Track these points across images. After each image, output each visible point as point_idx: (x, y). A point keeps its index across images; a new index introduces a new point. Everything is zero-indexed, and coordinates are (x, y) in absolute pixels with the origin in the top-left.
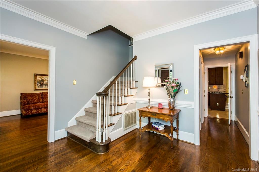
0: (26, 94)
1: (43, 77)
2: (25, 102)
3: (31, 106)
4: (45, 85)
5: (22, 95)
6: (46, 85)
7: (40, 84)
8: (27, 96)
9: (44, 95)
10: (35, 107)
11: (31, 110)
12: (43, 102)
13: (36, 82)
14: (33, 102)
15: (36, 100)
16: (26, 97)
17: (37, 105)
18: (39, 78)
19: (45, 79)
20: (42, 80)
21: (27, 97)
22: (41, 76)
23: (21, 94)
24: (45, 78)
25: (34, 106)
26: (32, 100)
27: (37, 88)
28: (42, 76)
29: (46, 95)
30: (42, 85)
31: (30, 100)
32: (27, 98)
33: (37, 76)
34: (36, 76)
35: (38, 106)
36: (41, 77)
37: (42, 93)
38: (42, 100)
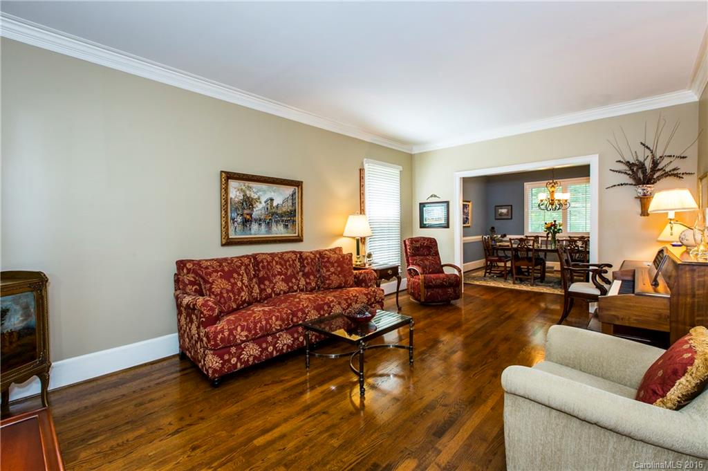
0: (198, 263)
1: (249, 188)
2: (212, 309)
3: (239, 329)
4: (256, 220)
5: (185, 271)
6: (260, 220)
7: (239, 219)
8: (210, 274)
9: (263, 267)
10: (255, 329)
11: (238, 346)
12: (263, 296)
13: (227, 208)
14: (235, 301)
15: (243, 294)
16: (206, 282)
17: (261, 322)
18: (236, 191)
19: (256, 197)
20: (248, 198)
21: (210, 280)
22: (242, 182)
23: (181, 264)
24: (256, 193)
25: (252, 325)
26: (231, 294)
27: (232, 235)
28: (247, 183)
29: (269, 263)
30: (246, 222)
31: (225, 295)
32: (212, 284)
33: (229, 180)
34: (227, 183)
35: (264, 323)
36: (244, 188)
37: (254, 256)
38: (259, 287)
